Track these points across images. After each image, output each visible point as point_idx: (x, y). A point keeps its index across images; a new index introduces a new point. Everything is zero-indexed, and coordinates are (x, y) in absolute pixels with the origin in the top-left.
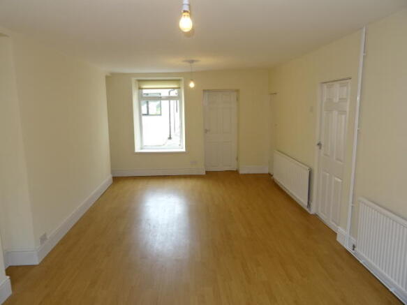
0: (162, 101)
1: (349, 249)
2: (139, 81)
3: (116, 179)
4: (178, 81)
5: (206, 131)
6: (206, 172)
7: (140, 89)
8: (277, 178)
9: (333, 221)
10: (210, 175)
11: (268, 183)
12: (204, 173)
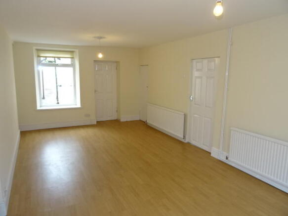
0: (57, 68)
1: (223, 159)
2: (38, 50)
3: (23, 134)
4: (72, 52)
5: (95, 91)
6: (97, 122)
7: (39, 56)
8: (150, 122)
9: (204, 144)
10: (100, 124)
11: (143, 127)
12: (96, 123)
